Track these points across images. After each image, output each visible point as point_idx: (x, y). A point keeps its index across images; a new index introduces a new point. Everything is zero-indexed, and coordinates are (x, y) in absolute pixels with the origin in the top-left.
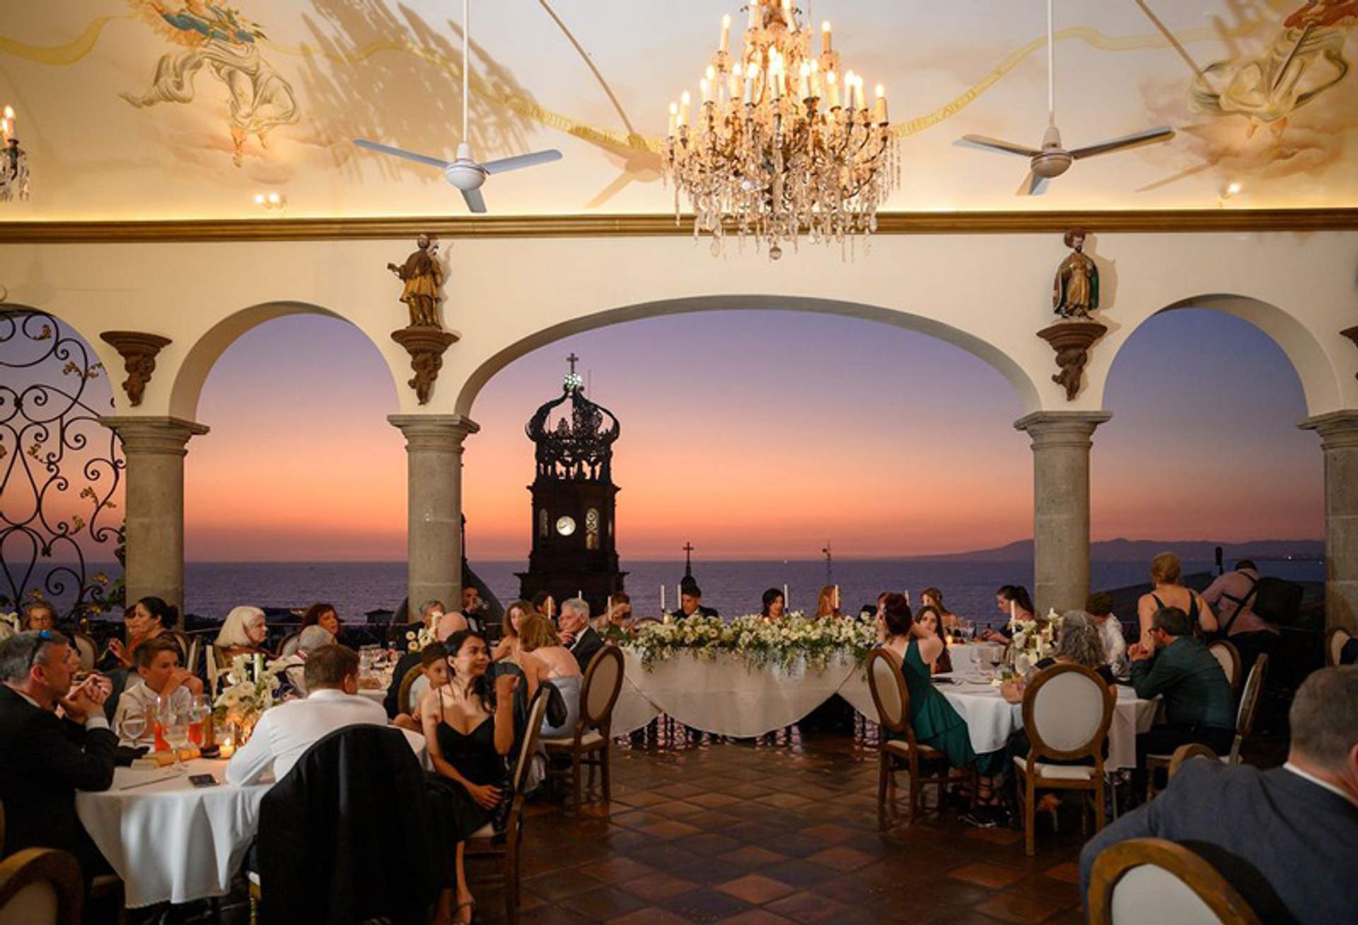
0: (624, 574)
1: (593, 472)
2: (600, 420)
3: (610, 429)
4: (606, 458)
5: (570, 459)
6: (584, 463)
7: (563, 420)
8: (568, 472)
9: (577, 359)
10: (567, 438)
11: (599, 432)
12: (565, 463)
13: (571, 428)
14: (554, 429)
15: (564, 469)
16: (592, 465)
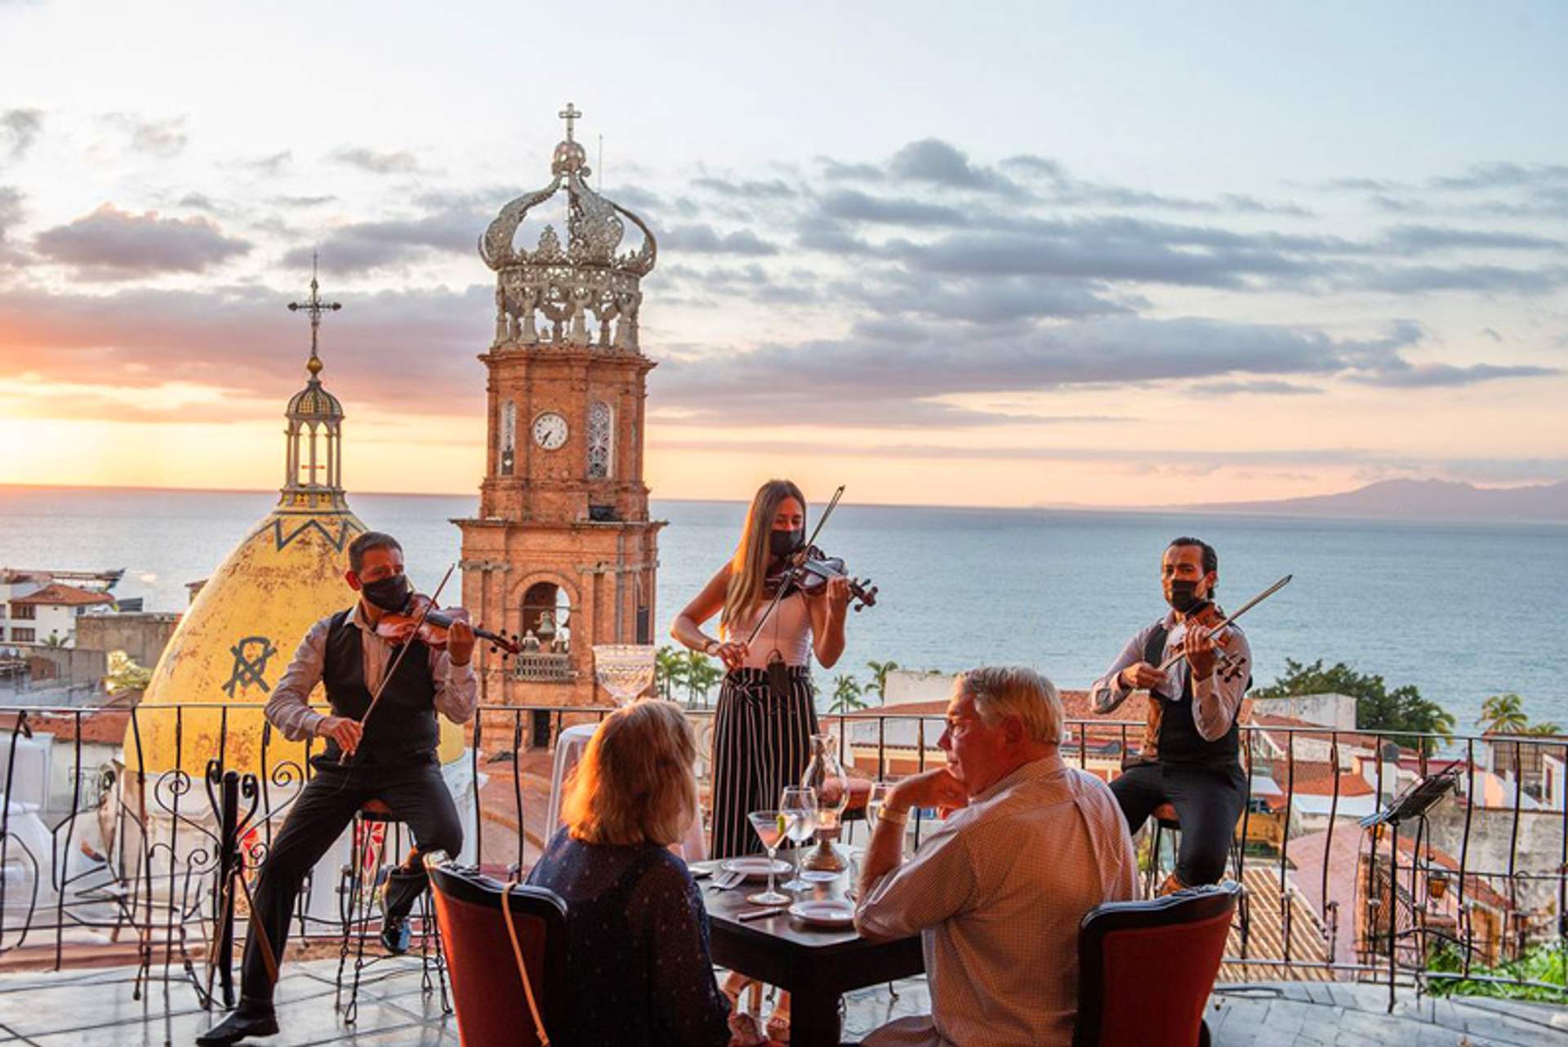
0: (657, 526)
1: (605, 331)
2: (620, 232)
3: (638, 249)
4: (627, 306)
5: (562, 306)
6: (589, 314)
7: (549, 229)
8: (557, 330)
9: (579, 115)
10: (554, 265)
11: (618, 256)
12: (553, 314)
13: (564, 248)
14: (532, 249)
15: (550, 324)
16: (605, 319)
